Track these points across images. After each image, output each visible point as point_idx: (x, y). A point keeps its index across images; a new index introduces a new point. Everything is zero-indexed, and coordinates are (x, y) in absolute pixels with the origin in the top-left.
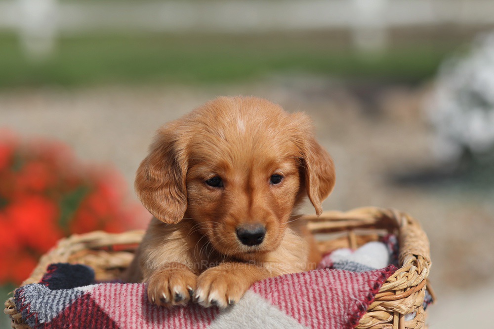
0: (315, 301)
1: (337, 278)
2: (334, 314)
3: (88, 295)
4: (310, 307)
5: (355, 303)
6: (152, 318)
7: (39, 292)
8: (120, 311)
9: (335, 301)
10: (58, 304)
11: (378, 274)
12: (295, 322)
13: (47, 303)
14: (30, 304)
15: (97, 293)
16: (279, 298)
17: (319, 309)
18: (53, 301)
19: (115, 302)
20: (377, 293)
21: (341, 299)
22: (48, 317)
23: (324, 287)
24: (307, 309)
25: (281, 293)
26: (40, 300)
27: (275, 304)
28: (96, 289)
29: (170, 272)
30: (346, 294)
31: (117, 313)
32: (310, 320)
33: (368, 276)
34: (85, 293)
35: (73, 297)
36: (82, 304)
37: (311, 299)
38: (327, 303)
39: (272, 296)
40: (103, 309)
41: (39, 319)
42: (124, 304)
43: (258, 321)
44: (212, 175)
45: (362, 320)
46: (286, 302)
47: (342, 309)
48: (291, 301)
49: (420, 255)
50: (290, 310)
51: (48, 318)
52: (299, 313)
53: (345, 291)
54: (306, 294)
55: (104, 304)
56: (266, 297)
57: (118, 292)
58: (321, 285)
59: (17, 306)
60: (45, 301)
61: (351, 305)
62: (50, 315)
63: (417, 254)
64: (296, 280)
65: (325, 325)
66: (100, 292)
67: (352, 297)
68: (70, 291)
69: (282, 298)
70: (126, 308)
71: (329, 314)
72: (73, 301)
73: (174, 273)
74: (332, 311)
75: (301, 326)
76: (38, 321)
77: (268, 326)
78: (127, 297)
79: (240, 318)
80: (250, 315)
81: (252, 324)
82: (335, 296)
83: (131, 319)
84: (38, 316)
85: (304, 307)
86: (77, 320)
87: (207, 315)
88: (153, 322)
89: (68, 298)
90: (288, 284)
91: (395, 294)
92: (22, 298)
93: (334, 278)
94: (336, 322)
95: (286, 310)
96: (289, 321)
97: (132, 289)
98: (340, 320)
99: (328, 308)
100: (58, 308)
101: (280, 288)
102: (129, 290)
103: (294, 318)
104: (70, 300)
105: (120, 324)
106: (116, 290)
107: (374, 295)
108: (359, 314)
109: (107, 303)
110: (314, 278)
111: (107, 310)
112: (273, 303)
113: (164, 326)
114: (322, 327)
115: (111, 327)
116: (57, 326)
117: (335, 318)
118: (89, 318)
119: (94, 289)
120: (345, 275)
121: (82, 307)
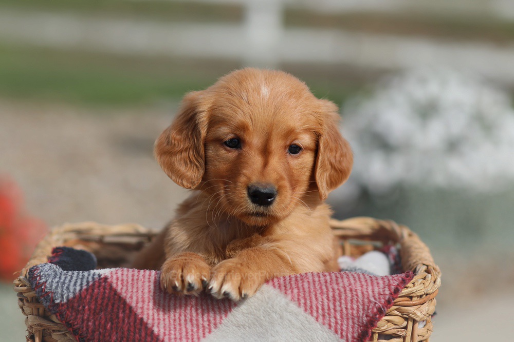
0: (335, 300)
1: (357, 279)
2: (352, 314)
3: (106, 278)
4: (328, 306)
5: (375, 305)
6: (169, 306)
7: (55, 272)
8: (137, 297)
9: (355, 302)
10: (75, 285)
11: (398, 279)
12: (313, 319)
13: (64, 283)
14: (46, 282)
15: (115, 277)
16: (299, 295)
17: (338, 308)
18: (70, 281)
19: (133, 287)
20: (397, 298)
21: (360, 300)
23: (344, 287)
24: (326, 308)
25: (301, 290)
26: (57, 280)
27: (294, 301)
28: (114, 273)
29: (184, 261)
30: (366, 296)
31: (135, 298)
32: (328, 319)
33: (389, 280)
34: (102, 277)
35: (90, 279)
36: (99, 286)
37: (331, 298)
38: (346, 304)
39: (292, 292)
40: (121, 294)
41: (54, 298)
42: (141, 290)
43: (276, 317)
44: (231, 136)
45: (379, 323)
46: (305, 299)
47: (361, 310)
48: (311, 298)
49: (430, 266)
50: (308, 308)
51: (64, 298)
52: (317, 311)
53: (365, 293)
54: (326, 293)
55: (122, 289)
56: (286, 293)
57: (135, 278)
58: (341, 285)
59: (32, 284)
60: (62, 281)
61: (371, 307)
62: (66, 295)
63: (427, 264)
65: (342, 325)
66: (117, 276)
67: (372, 299)
68: (86, 273)
69: (302, 295)
70: (143, 294)
71: (347, 315)
72: (91, 283)
73: (188, 262)
74: (350, 311)
75: (318, 324)
76: (53, 301)
77: (285, 322)
78: (145, 283)
79: (258, 312)
80: (268, 310)
81: (269, 319)
82: (355, 297)
83: (148, 305)
84: (53, 296)
85: (323, 305)
86: (94, 303)
87: (225, 307)
88: (169, 311)
89: (85, 280)
90: (308, 282)
91: (411, 300)
92: (37, 276)
93: (355, 280)
94: (353, 323)
95: (305, 307)
96: (306, 318)
97: (150, 275)
98: (358, 321)
99: (347, 308)
100: (75, 289)
101: (300, 285)
102: (147, 276)
103: (312, 315)
104: (88, 282)
105: (137, 309)
106: (133, 276)
107: (394, 299)
108: (377, 316)
109: (125, 288)
110: (334, 278)
111: (124, 295)
112: (293, 299)
113: (180, 315)
114: (339, 327)
115: (127, 312)
116: (73, 307)
117: (353, 319)
118: (106, 301)
119: (111, 273)
120: (365, 278)
121: (99, 290)
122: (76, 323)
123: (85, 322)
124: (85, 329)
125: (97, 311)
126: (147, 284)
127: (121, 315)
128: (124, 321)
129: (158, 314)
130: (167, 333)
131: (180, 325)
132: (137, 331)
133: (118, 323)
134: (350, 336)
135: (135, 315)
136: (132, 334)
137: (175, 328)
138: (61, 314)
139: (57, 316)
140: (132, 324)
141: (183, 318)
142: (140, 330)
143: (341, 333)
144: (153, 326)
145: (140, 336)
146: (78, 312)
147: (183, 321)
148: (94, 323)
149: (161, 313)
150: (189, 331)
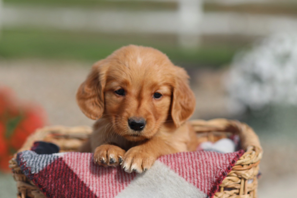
0: (197, 168)
1: (210, 156)
2: (207, 176)
3: (61, 159)
5: (220, 171)
6: (99, 174)
7: (32, 155)
8: (80, 169)
9: (208, 169)
10: (43, 162)
11: (234, 155)
12: (184, 180)
13: (37, 162)
14: (26, 162)
15: (67, 157)
16: (175, 166)
17: (199, 173)
18: (40, 160)
19: (77, 163)
20: (234, 166)
21: (212, 168)
22: (37, 170)
23: (202, 161)
24: (192, 173)
25: (177, 163)
26: (32, 160)
27: (173, 169)
29: (108, 147)
30: (215, 165)
32: (193, 179)
33: (229, 156)
34: (59, 157)
35: (52, 159)
37: (194, 167)
38: (204, 170)
39: (171, 164)
40: (70, 167)
42: (82, 165)
43: (162, 179)
44: (119, 88)
45: (223, 181)
46: (179, 168)
47: (213, 174)
48: (182, 168)
50: (181, 173)
52: (187, 175)
53: (215, 164)
54: (191, 164)
55: (71, 164)
56: (168, 165)
57: (79, 157)
58: (200, 159)
59: (18, 163)
60: (35, 160)
61: (218, 172)
64: (186, 156)
65: (201, 183)
67: (219, 167)
68: (50, 156)
69: (177, 165)
70: (83, 167)
71: (204, 177)
72: (52, 162)
73: (110, 147)
74: (206, 175)
75: (187, 183)
76: (30, 172)
77: (167, 182)
79: (151, 176)
80: (157, 175)
81: (158, 180)
82: (209, 166)
83: (86, 174)
84: (31, 169)
85: (190, 171)
86: (54, 173)
88: (99, 176)
89: (49, 160)
90: (181, 158)
91: (243, 167)
92: (21, 158)
93: (208, 156)
94: (208, 182)
95: (179, 172)
96: (180, 179)
97: (87, 156)
98: (211, 181)
99: (204, 173)
100: (43, 165)
101: (176, 159)
103: (184, 177)
104: (51, 161)
105: (80, 176)
106: (77, 156)
107: (232, 167)
108: (222, 177)
109: (72, 164)
110: (196, 155)
111: (72, 168)
112: (172, 168)
113: (105, 179)
114: (199, 184)
115: (74, 177)
116: (42, 176)
117: (208, 179)
118: (61, 171)
119: (65, 155)
120: (215, 154)
121: (57, 165)
122: (44, 185)
123: (50, 184)
124: (49, 188)
125: (57, 178)
126: (85, 161)
127: (70, 180)
128: (72, 183)
129: (93, 179)
130: (98, 189)
131: (105, 185)
132: (80, 189)
133: (69, 184)
134: (206, 189)
135: (79, 179)
136: (77, 191)
137: (103, 187)
138: (35, 180)
139: (33, 181)
140: (77, 185)
141: (107, 181)
142: (82, 188)
143: (201, 188)
144: (89, 186)
145: (82, 191)
146: (45, 178)
147: (107, 183)
148: (55, 185)
149: (94, 178)
150: (111, 188)
